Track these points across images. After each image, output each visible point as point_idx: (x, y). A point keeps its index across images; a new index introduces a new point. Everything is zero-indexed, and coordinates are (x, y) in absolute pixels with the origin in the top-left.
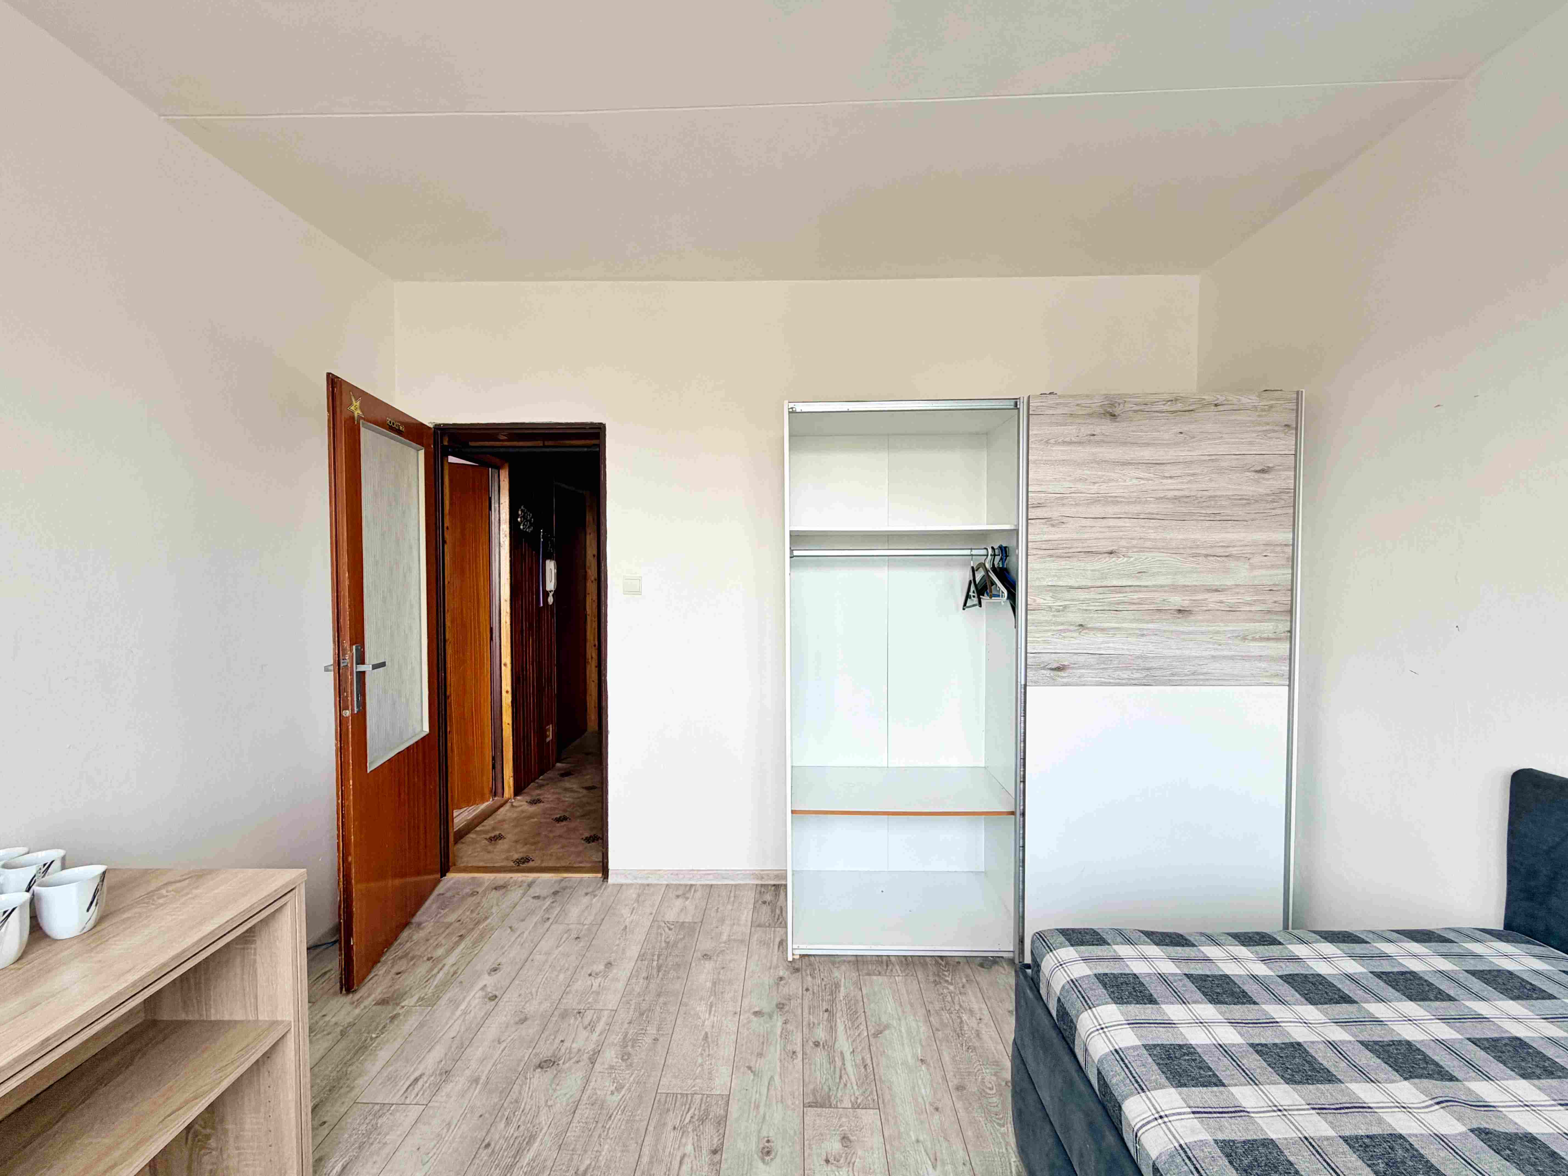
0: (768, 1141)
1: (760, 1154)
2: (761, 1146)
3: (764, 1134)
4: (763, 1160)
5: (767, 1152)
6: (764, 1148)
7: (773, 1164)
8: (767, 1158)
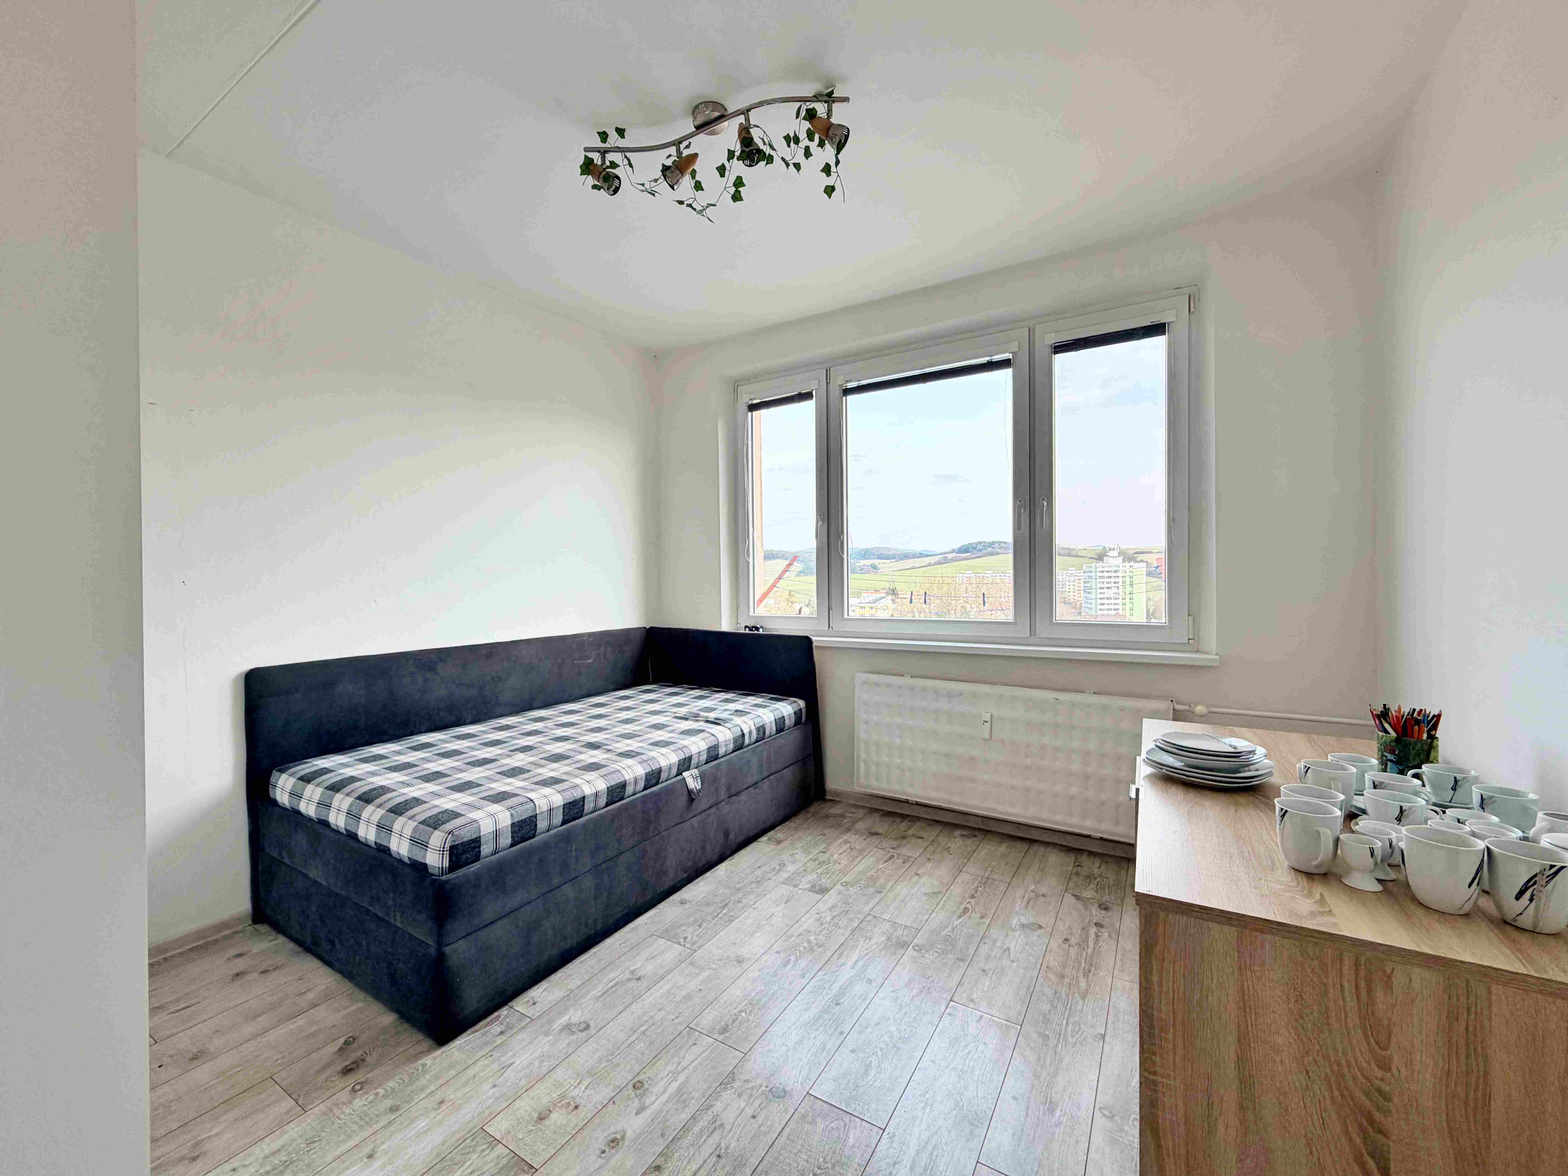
0: (603, 1152)
1: (621, 1144)
2: (613, 1151)
3: (600, 1162)
4: (623, 1137)
5: (614, 1143)
6: (613, 1148)
7: (619, 1128)
8: (618, 1136)
